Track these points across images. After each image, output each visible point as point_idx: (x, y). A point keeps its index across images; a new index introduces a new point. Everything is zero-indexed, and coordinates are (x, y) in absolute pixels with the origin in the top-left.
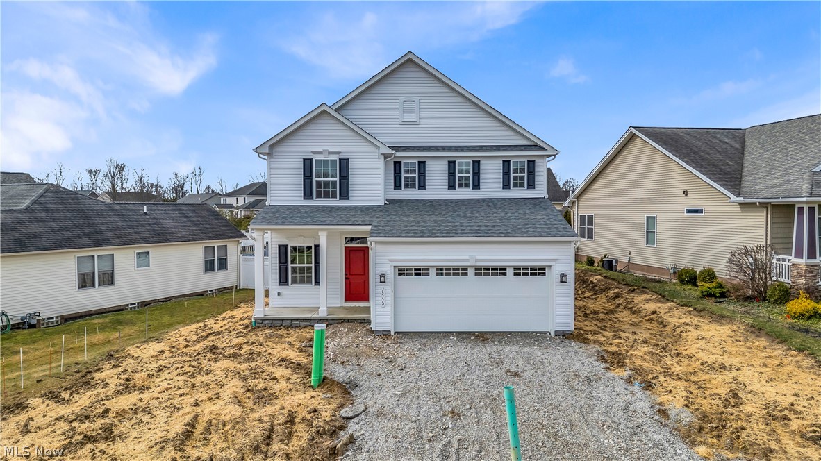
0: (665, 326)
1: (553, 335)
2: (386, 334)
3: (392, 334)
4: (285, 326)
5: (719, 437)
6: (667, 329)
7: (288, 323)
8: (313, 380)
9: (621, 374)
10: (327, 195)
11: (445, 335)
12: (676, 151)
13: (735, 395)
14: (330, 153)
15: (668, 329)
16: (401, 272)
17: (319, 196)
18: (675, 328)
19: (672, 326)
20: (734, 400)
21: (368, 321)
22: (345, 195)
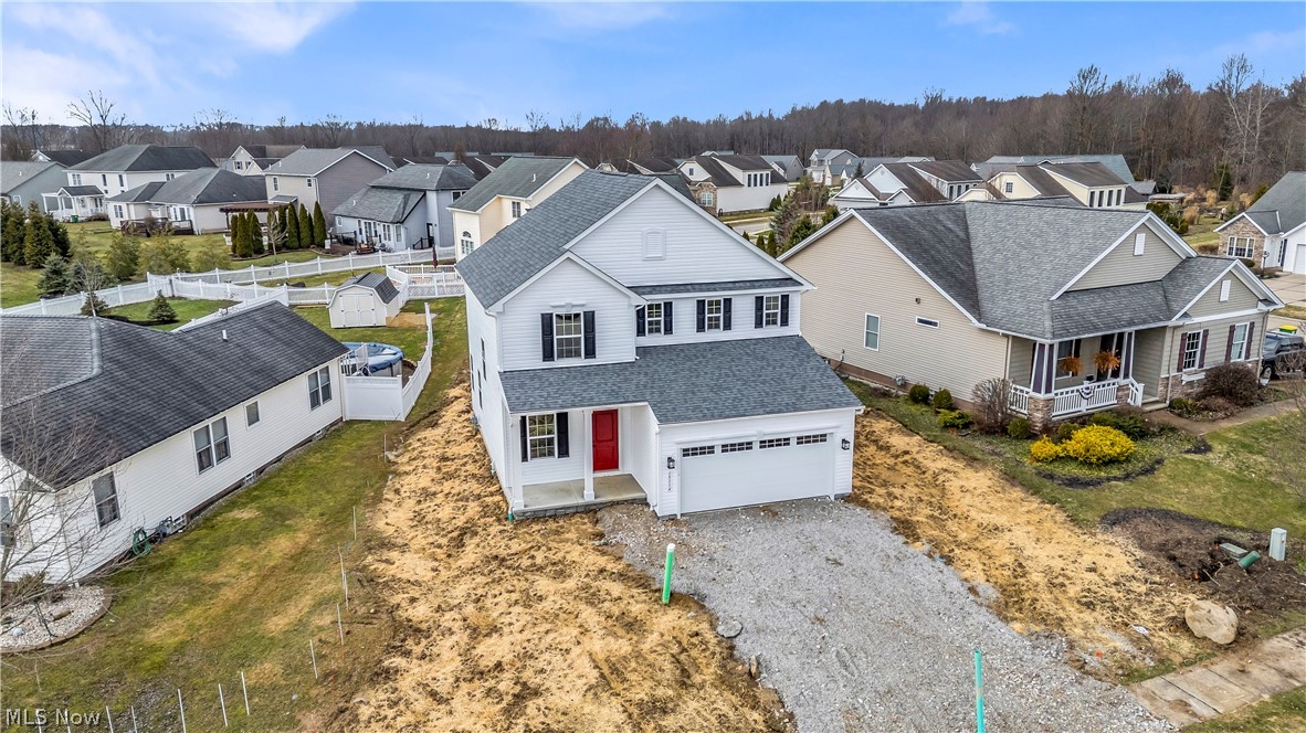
0: (924, 473)
1: (833, 498)
2: (673, 518)
3: (679, 517)
4: (550, 517)
5: (1020, 609)
6: (926, 475)
7: (552, 513)
8: (665, 600)
9: (921, 549)
10: (569, 354)
11: (732, 513)
12: (908, 249)
13: (1020, 565)
14: (573, 306)
15: (929, 475)
16: (686, 453)
17: (561, 356)
18: (935, 476)
19: (931, 472)
20: (1020, 569)
21: (644, 502)
22: (590, 353)
